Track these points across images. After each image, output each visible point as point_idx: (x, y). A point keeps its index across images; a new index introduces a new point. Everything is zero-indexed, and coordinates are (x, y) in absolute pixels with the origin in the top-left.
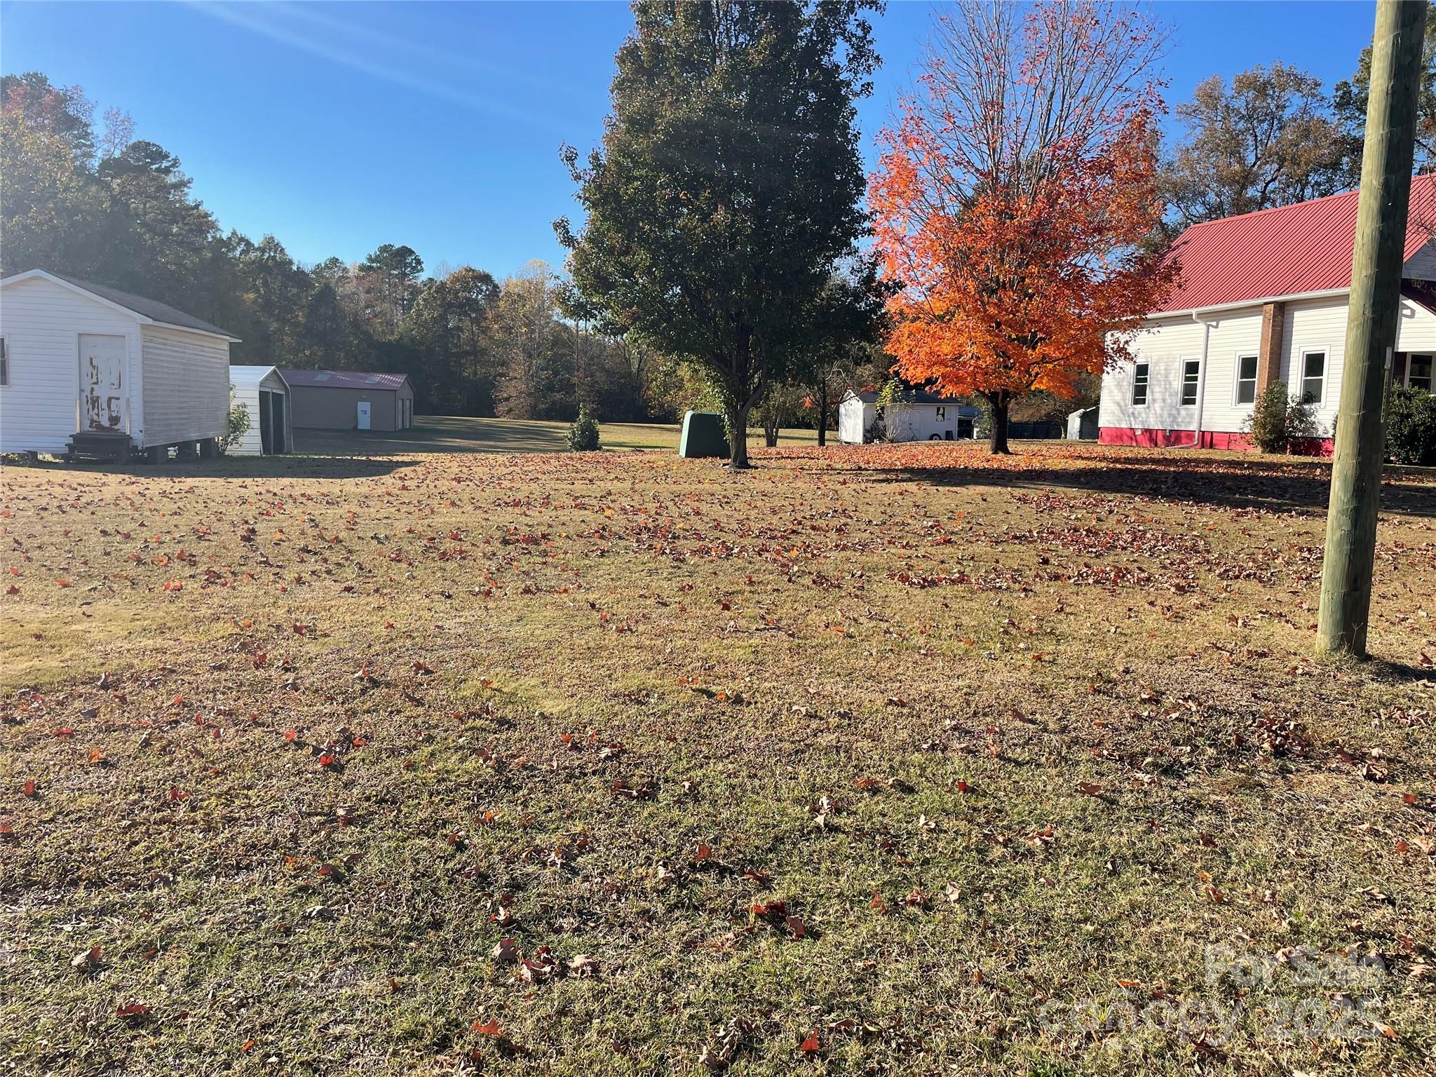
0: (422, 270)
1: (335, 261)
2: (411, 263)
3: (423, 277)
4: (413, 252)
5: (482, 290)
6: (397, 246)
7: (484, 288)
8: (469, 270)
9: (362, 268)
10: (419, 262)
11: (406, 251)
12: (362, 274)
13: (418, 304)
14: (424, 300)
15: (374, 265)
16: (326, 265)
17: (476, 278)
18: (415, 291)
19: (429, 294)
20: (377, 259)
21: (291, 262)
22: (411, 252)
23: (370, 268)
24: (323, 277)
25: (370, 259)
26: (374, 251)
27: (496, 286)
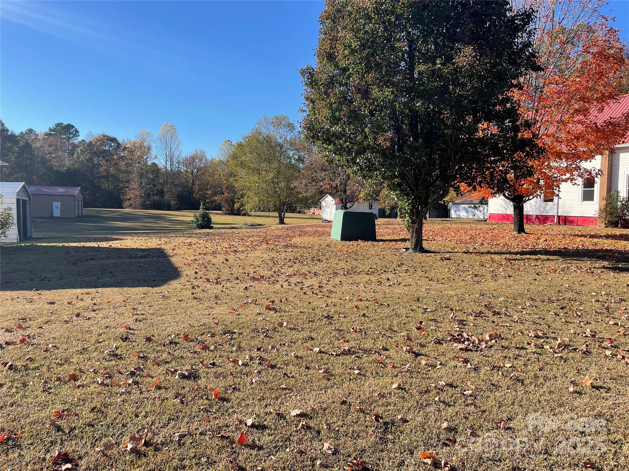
0: (79, 136)
1: (31, 131)
2: (73, 132)
3: (80, 139)
4: (74, 127)
5: (112, 146)
6: (65, 123)
7: (113, 144)
8: (104, 136)
9: (46, 134)
10: (77, 132)
11: (70, 126)
12: (46, 137)
13: (78, 152)
14: (81, 150)
15: (53, 133)
16: (26, 132)
17: (108, 139)
18: (75, 146)
19: (84, 147)
20: (54, 130)
21: (7, 131)
22: (73, 127)
23: (50, 134)
24: (24, 138)
25: (50, 130)
26: (52, 126)
27: (119, 144)
